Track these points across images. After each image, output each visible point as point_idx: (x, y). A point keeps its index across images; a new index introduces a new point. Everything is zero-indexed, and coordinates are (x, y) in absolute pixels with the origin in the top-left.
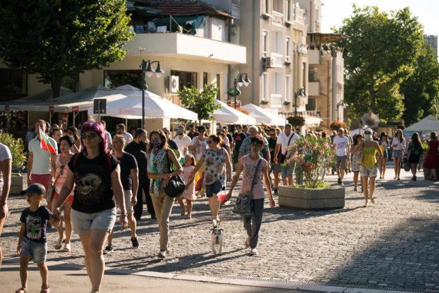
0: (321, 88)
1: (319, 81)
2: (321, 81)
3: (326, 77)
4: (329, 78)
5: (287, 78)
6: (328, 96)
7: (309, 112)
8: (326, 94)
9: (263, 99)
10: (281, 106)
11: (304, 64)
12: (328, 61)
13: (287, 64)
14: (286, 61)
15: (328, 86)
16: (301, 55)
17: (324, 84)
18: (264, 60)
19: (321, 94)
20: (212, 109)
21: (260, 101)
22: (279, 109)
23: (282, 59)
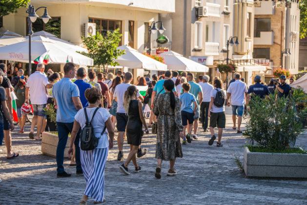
0: (274, 37)
1: (272, 31)
2: (275, 30)
3: (279, 27)
4: (282, 27)
5: (226, 27)
6: (281, 45)
7: (256, 60)
8: (279, 43)
9: (196, 47)
10: (218, 54)
11: (250, 14)
12: (282, 12)
13: (226, 14)
14: (225, 10)
15: (281, 35)
16: (245, 5)
17: (278, 34)
18: (197, 9)
19: (274, 43)
20: (115, 55)
21: (192, 49)
22: (215, 56)
23: (220, 9)
